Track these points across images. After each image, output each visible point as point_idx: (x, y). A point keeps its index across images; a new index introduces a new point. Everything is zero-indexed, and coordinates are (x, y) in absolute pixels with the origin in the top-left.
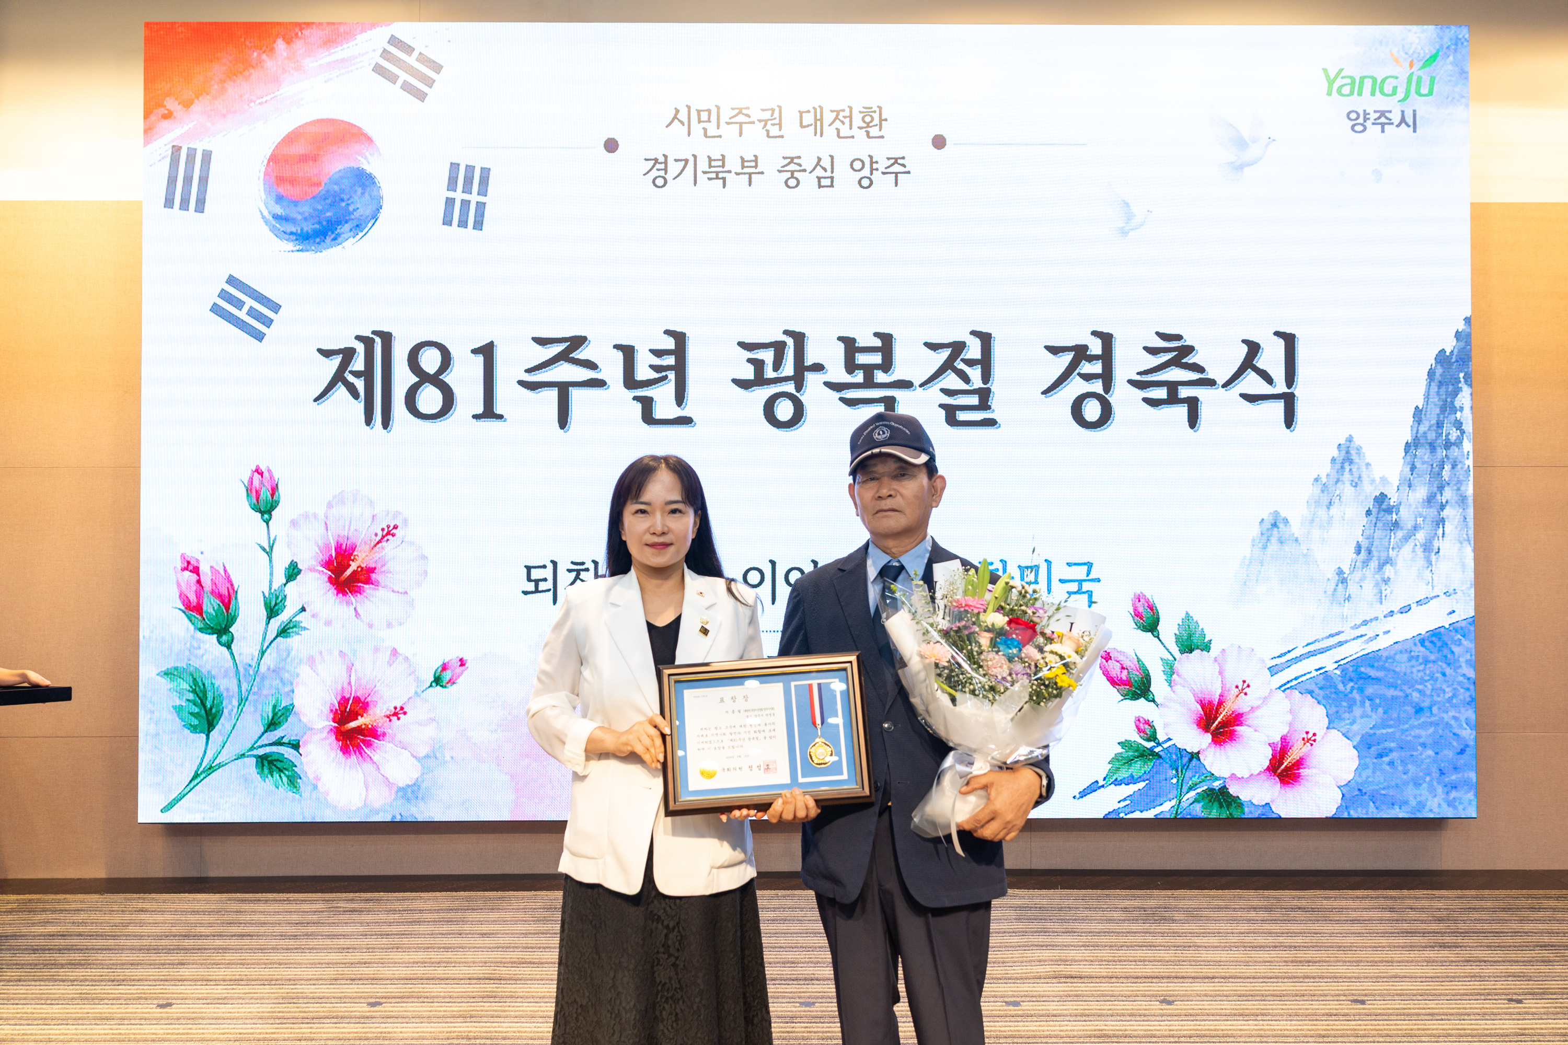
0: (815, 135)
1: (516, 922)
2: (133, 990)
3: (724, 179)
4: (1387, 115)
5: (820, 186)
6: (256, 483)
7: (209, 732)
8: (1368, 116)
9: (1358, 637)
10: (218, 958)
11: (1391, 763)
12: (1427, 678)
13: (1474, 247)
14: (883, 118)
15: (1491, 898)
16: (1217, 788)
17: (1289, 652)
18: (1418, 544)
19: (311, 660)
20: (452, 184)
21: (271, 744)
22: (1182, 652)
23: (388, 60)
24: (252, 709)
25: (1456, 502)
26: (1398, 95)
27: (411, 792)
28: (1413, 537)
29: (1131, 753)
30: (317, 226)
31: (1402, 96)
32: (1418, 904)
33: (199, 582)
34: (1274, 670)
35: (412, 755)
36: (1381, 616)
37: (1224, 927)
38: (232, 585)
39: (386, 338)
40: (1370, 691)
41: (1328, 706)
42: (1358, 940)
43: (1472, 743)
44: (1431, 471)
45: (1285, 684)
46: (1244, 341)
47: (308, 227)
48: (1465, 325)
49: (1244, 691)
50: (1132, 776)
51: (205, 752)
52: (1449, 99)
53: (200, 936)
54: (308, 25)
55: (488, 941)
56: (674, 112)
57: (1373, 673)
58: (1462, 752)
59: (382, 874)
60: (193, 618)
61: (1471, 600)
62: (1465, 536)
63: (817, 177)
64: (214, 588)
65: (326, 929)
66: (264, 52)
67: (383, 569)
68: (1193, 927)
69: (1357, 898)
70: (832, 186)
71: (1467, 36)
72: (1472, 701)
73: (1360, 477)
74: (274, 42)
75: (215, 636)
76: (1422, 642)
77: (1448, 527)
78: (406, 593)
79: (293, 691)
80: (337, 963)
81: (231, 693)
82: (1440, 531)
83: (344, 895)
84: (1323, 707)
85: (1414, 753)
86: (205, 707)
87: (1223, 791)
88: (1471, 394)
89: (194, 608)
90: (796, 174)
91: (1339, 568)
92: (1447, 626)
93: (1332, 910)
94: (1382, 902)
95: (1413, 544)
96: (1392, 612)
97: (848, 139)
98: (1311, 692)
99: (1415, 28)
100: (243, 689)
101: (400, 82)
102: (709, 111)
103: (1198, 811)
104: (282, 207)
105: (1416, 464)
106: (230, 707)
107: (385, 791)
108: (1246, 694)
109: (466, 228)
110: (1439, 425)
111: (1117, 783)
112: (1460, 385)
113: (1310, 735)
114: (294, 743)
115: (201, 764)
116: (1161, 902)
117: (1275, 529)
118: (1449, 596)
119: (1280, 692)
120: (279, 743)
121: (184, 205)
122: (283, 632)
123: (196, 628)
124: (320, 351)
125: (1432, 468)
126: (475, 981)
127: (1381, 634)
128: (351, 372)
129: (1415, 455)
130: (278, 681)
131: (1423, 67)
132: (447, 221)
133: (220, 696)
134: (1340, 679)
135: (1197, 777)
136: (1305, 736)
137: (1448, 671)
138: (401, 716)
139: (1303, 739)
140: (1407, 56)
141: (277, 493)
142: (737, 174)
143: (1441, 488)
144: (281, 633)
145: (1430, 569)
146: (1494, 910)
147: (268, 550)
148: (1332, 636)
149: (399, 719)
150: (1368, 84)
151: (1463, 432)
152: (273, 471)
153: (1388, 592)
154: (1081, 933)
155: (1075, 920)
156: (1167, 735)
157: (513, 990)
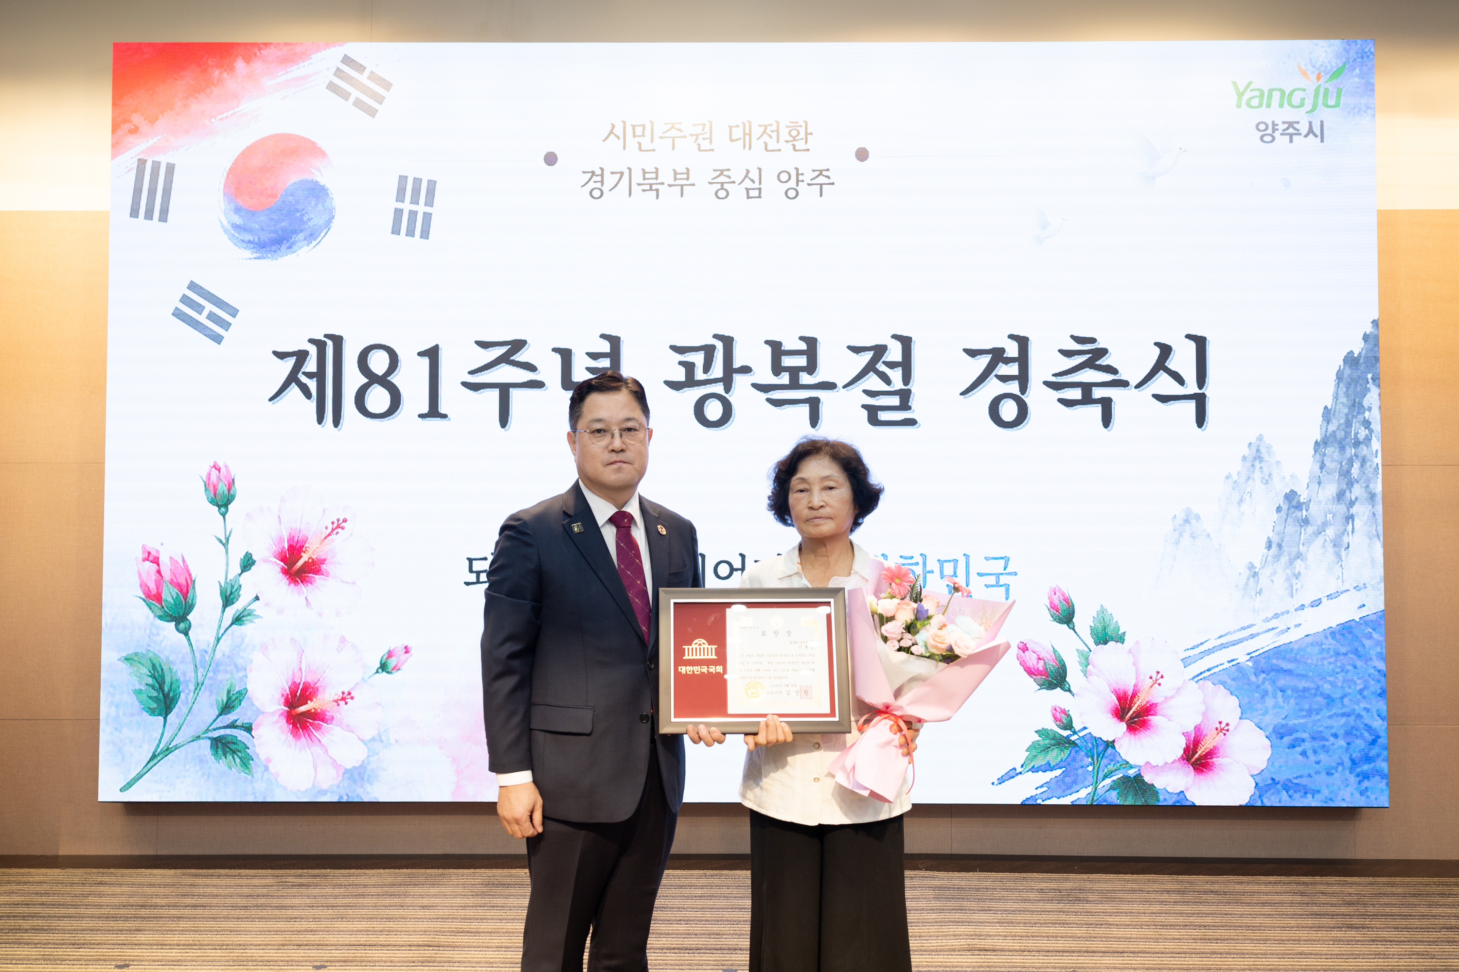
0: (744, 148)
1: (455, 896)
2: (93, 952)
3: (657, 190)
4: (1295, 125)
5: (748, 197)
6: (214, 478)
7: (167, 715)
8: (1276, 127)
9: (1269, 630)
10: (173, 925)
11: (1304, 753)
12: (1339, 670)
13: (1381, 253)
14: (809, 132)
15: (1402, 885)
16: (1132, 776)
17: (1202, 644)
18: (1328, 539)
19: (264, 648)
20: (400, 196)
21: (225, 727)
22: (1097, 644)
23: (341, 78)
24: (208, 693)
25: (1366, 499)
26: (1305, 106)
27: (357, 774)
28: (1323, 533)
29: (1047, 742)
30: (273, 235)
31: (1310, 108)
32: (1329, 889)
33: (159, 572)
34: (1186, 662)
35: (359, 738)
36: (1292, 610)
37: (1136, 907)
38: (190, 575)
39: (338, 341)
40: (1282, 682)
41: (1240, 698)
42: (1268, 921)
43: (1383, 733)
44: (1340, 468)
45: (1198, 675)
46: (1156, 344)
47: (265, 237)
48: (1373, 327)
49: (1158, 682)
50: (1049, 764)
51: (163, 734)
52: (1356, 110)
53: (156, 906)
54: (266, 45)
55: (428, 913)
56: (610, 127)
57: (1286, 665)
58: (1374, 742)
59: (329, 853)
60: (153, 607)
61: (1381, 595)
62: (1374, 532)
63: (746, 189)
64: (173, 577)
65: (275, 901)
66: (225, 70)
67: (333, 560)
68: (1107, 907)
69: (1270, 883)
70: (760, 197)
71: (1372, 50)
72: (1382, 694)
73: (1270, 475)
74: (235, 61)
75: (174, 623)
76: (1333, 633)
77: (1358, 523)
78: (354, 583)
79: (246, 677)
80: (284, 931)
81: (188, 678)
82: (1350, 527)
83: (293, 871)
84: (1236, 698)
85: (1326, 743)
86: (163, 691)
87: (1138, 778)
88: (1379, 395)
89: (153, 597)
90: (725, 186)
91: (1250, 562)
92: (1358, 620)
93: (1243, 893)
94: (1294, 887)
95: (1323, 539)
96: (1303, 605)
97: (776, 152)
98: (1224, 684)
99: (1322, 43)
100: (199, 674)
101: (352, 99)
102: (644, 126)
103: (1114, 798)
104: (241, 216)
105: (1325, 462)
106: (186, 691)
107: (333, 772)
108: (1160, 684)
109: (413, 236)
110: (1348, 424)
111: (1034, 770)
112: (1368, 386)
113: (1223, 725)
114: (247, 725)
115: (158, 746)
116: (1076, 885)
117: (1187, 525)
118: (1359, 590)
119: (1193, 682)
120: (232, 725)
121: (149, 216)
122: (238, 620)
123: (155, 616)
124: (275, 353)
125: (1341, 466)
126: (414, 948)
127: (1292, 627)
128: (304, 373)
129: (1325, 455)
130: (232, 667)
131: (1331, 78)
132: (396, 231)
133: (178, 680)
134: (1252, 670)
135: (1112, 765)
136: (1218, 726)
137: (1359, 663)
138: (349, 701)
139: (1217, 729)
140: (1313, 69)
141: (233, 488)
142: (670, 186)
143: (1350, 484)
144: (236, 621)
145: (1339, 564)
146: (1404, 895)
147: (224, 541)
148: (1244, 628)
149: (346, 703)
150: (1276, 95)
151: (1371, 431)
152: (229, 466)
153: (1299, 586)
154: (996, 912)
155: (992, 899)
156: (1083, 723)
157: (450, 956)
